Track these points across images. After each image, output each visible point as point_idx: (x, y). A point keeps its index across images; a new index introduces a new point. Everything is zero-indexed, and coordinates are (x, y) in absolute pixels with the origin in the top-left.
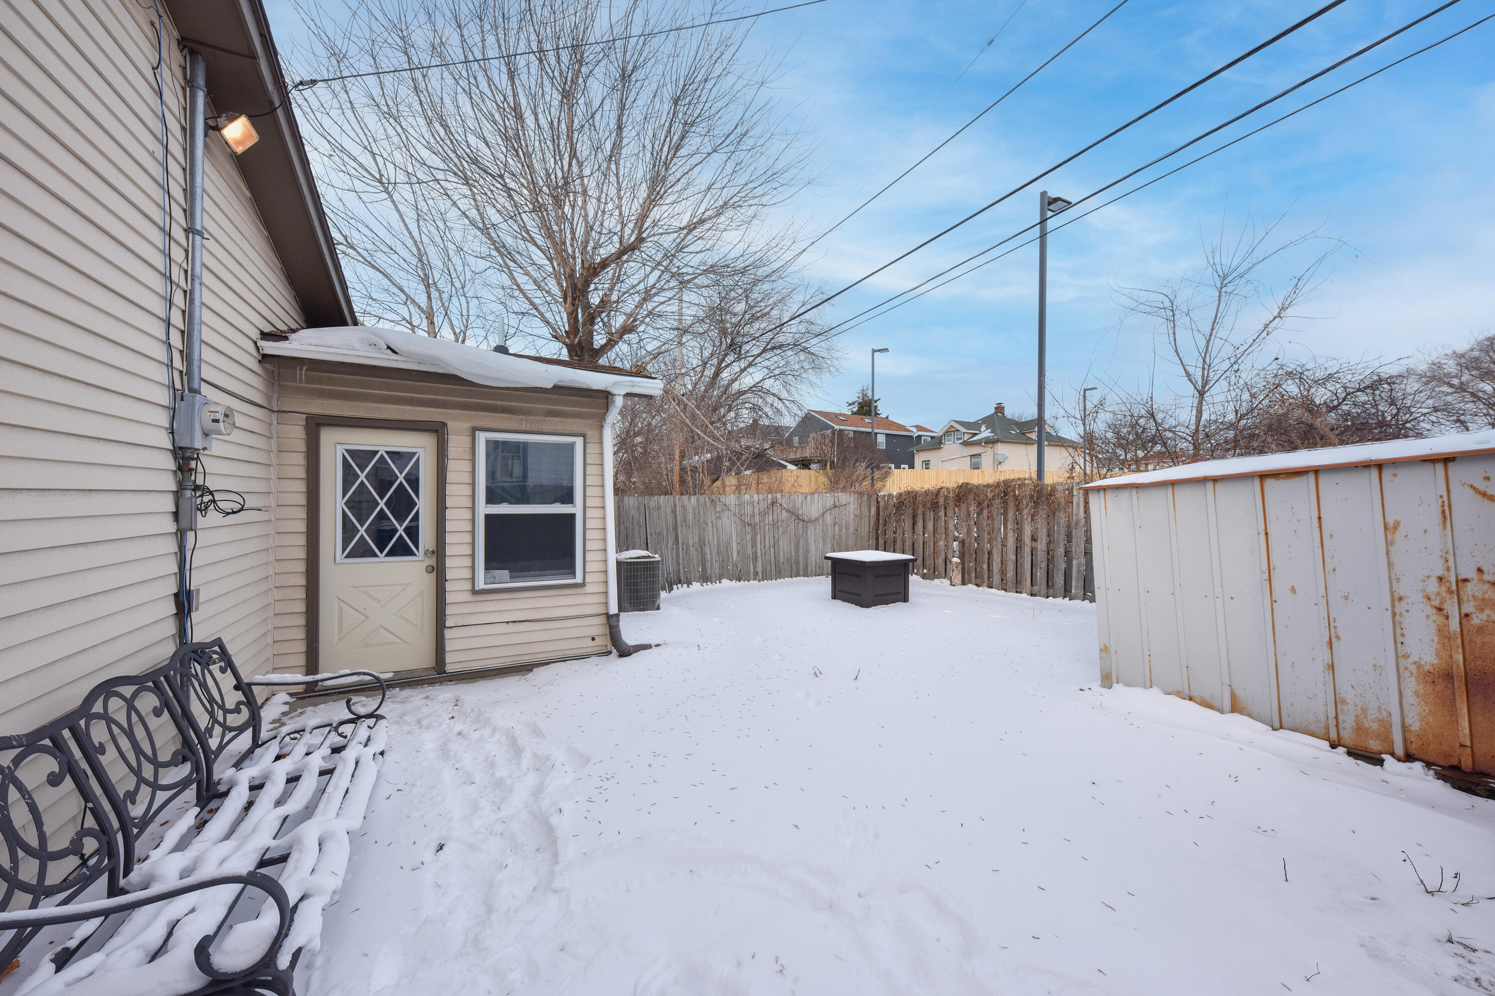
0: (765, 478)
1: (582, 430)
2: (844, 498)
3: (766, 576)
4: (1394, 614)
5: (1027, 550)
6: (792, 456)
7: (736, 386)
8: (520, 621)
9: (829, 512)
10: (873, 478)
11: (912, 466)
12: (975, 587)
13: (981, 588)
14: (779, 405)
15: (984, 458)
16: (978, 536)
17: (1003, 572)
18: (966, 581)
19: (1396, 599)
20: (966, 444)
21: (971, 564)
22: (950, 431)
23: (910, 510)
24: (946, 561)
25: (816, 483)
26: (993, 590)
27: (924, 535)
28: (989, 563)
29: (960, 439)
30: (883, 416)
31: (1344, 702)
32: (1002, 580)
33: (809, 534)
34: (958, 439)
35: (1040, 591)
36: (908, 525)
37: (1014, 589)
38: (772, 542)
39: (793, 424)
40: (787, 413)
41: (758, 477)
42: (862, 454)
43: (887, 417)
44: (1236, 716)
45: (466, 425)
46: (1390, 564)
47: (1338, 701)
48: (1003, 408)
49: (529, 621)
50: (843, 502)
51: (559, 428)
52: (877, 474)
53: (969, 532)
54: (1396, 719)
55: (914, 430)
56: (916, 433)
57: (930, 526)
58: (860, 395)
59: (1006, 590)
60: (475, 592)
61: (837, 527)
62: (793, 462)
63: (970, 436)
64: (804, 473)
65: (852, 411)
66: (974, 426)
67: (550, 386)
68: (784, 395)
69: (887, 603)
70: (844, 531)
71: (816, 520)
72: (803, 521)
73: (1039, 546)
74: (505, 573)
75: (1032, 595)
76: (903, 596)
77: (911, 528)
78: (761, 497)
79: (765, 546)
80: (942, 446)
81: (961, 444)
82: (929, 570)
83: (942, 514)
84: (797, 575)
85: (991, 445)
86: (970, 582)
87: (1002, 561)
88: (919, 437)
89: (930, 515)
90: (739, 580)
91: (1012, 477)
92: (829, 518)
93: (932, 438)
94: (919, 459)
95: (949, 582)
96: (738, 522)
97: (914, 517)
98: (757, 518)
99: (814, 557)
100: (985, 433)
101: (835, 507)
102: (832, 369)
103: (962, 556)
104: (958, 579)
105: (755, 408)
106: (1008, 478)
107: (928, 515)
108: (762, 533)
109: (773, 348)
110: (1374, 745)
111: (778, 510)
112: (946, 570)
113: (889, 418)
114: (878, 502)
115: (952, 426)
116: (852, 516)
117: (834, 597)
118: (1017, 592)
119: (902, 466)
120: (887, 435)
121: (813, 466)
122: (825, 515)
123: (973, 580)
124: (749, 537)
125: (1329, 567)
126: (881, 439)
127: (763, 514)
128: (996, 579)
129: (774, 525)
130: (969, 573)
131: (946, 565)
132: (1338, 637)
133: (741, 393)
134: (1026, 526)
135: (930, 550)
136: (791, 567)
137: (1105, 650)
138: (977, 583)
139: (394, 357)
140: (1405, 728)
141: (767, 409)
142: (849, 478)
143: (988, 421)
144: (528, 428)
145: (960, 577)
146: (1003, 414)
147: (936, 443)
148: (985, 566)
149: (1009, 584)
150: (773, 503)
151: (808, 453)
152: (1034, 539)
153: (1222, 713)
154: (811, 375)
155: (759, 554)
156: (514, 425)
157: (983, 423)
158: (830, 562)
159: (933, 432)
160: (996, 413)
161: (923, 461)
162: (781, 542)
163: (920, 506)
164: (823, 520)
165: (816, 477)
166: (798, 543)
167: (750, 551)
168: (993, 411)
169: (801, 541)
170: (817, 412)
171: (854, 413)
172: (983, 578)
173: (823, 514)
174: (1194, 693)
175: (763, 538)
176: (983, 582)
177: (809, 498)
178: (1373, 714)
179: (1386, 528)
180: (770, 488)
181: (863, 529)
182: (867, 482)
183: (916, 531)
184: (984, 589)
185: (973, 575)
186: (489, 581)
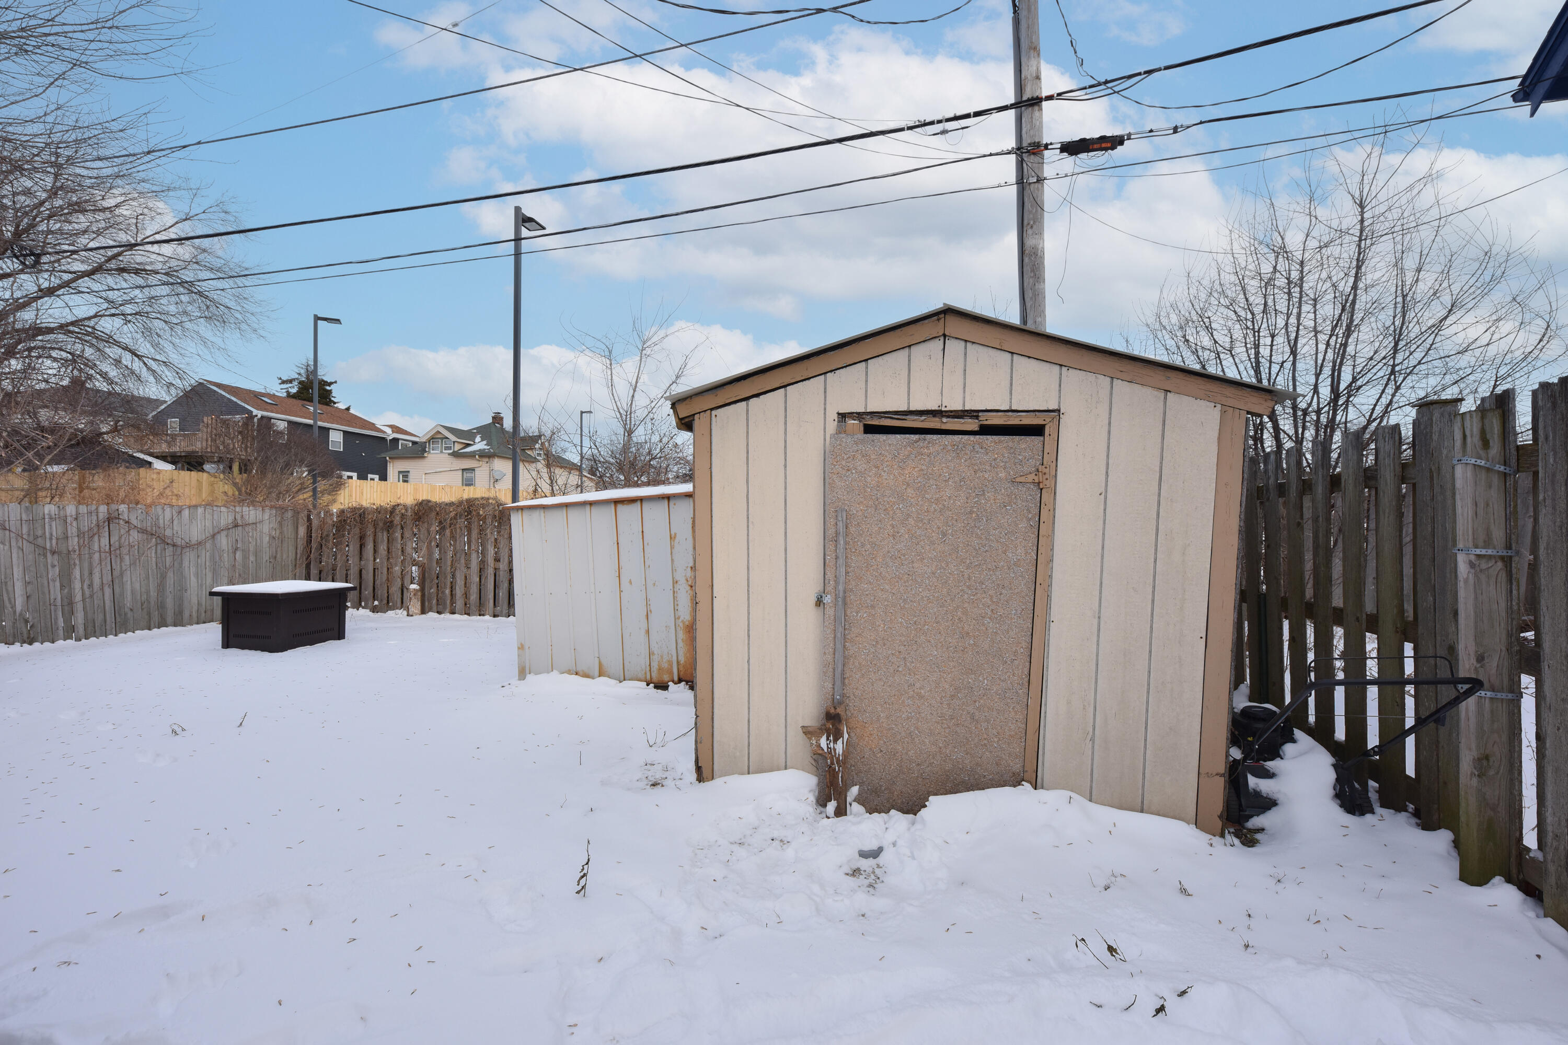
0: (98, 480)
2: (251, 513)
3: (93, 630)
4: (674, 592)
5: (490, 571)
6: (164, 448)
7: (27, 316)
9: (224, 534)
10: (314, 490)
11: (384, 478)
12: (436, 615)
13: (443, 615)
14: (137, 365)
15: (478, 472)
16: (441, 559)
17: (466, 595)
18: (427, 609)
19: (675, 582)
20: (456, 455)
21: (432, 590)
22: (435, 438)
23: (356, 531)
24: (403, 589)
25: (212, 492)
26: (456, 616)
27: (375, 560)
28: (452, 587)
29: (450, 448)
30: (342, 406)
31: (653, 654)
32: (466, 604)
33: (186, 563)
34: (447, 448)
35: (502, 611)
36: (353, 549)
37: (477, 613)
38: (107, 578)
39: (168, 398)
40: (152, 379)
41: (83, 478)
42: (296, 455)
43: (348, 409)
44: (602, 678)
46: (672, 560)
47: (651, 654)
48: (502, 418)
50: (252, 519)
52: (322, 485)
53: (430, 554)
54: (675, 658)
55: (389, 431)
56: (390, 434)
57: (382, 548)
58: (303, 371)
59: (469, 614)
61: (239, 555)
62: (163, 458)
63: (461, 446)
64: (188, 477)
65: (288, 392)
66: (468, 435)
68: (144, 348)
69: (312, 643)
70: (252, 558)
71: (199, 543)
72: (174, 545)
73: (501, 567)
75: (495, 616)
76: (339, 633)
77: (357, 552)
78: (83, 509)
79: (91, 586)
80: (426, 455)
81: (449, 454)
82: (381, 601)
83: (398, 535)
84: (162, 624)
85: (487, 460)
86: (431, 610)
87: (466, 583)
88: (396, 440)
89: (383, 537)
90: (30, 643)
91: (476, 496)
92: (223, 542)
93: (414, 443)
94: (393, 469)
95: (405, 613)
96: (28, 547)
97: (362, 538)
98: (74, 542)
99: (195, 595)
100: (480, 445)
101: (236, 526)
102: (244, 326)
103: (422, 583)
104: (415, 606)
105: (74, 360)
106: (471, 496)
107: (380, 537)
108: (86, 565)
109: (122, 270)
110: (666, 678)
111: (118, 530)
112: (402, 599)
113: (352, 411)
114: (309, 519)
115: (438, 432)
116: (266, 539)
117: (227, 644)
118: (480, 615)
119: (370, 476)
120: (345, 432)
121: (207, 467)
122: (218, 536)
123: (435, 608)
124: (54, 572)
125: (647, 566)
126: (336, 438)
127: (87, 536)
128: (459, 603)
129: (113, 552)
130: (429, 601)
131: (402, 594)
132: (651, 611)
133: (37, 330)
134: (489, 547)
135: (382, 577)
136: (149, 614)
137: (521, 647)
138: (439, 610)
140: (678, 662)
141: (105, 367)
142: (272, 487)
143: (484, 431)
145: (418, 605)
146: (502, 425)
147: (418, 450)
148: (448, 591)
149: (473, 608)
150: (109, 520)
151: (198, 445)
152: (497, 560)
153: (593, 678)
154: (203, 328)
155: (78, 597)
157: (478, 433)
158: (220, 598)
159: (415, 436)
160: (493, 423)
161: (400, 472)
162: (127, 578)
163: (369, 525)
164: (214, 545)
165: (212, 484)
166: (163, 577)
167: (56, 592)
168: (490, 421)
169: (170, 574)
170: (219, 385)
171: (289, 395)
172: (445, 604)
173: (213, 536)
174: (579, 669)
175: (86, 573)
176: (445, 608)
177: (186, 513)
178: (666, 658)
179: (671, 538)
180: (108, 496)
181: (285, 556)
182: (307, 495)
183: (365, 556)
184: (447, 616)
185: (434, 602)
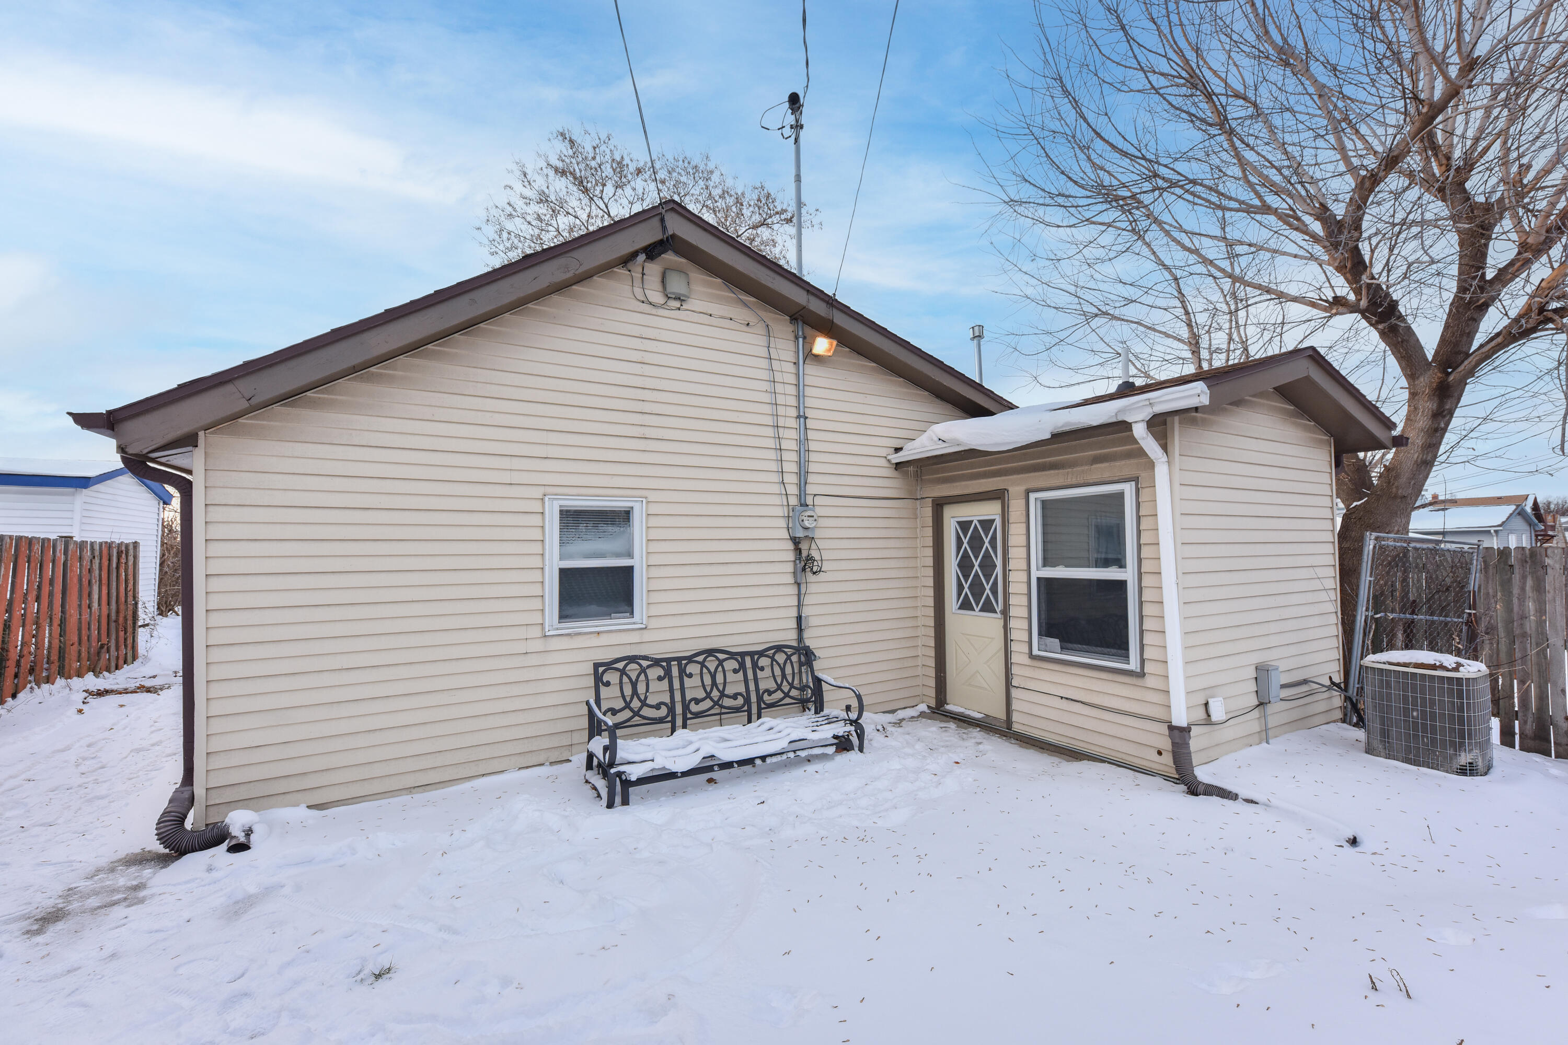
1: (1133, 473)
8: (1072, 700)
45: (1021, 489)
49: (1082, 702)
51: (1106, 475)
60: (1031, 656)
67: (1048, 436)
74: (1055, 642)
139: (944, 445)
144: (1074, 481)
156: (1060, 481)
186: (1043, 647)
